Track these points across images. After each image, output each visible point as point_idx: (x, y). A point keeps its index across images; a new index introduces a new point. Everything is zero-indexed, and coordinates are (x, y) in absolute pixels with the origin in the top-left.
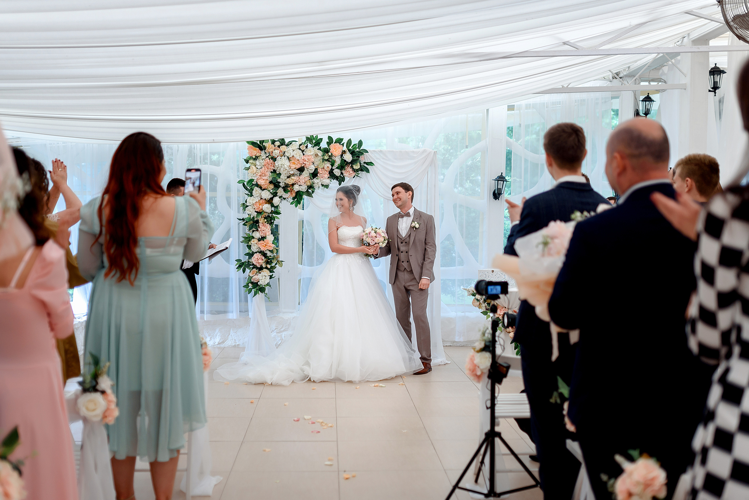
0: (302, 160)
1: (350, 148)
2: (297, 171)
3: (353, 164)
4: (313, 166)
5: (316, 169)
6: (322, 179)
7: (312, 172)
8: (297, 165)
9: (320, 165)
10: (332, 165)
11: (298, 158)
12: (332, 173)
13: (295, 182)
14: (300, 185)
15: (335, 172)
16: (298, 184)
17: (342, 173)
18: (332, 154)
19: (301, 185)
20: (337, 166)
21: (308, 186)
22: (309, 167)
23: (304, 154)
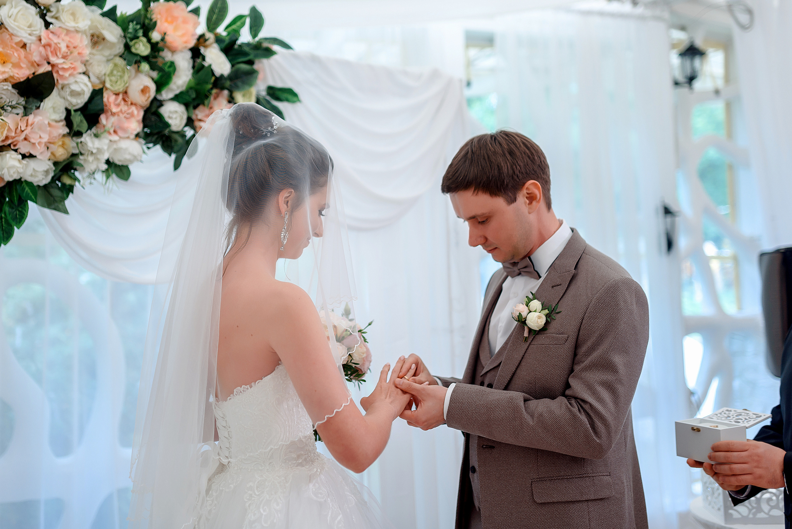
0: (42, 49)
1: (221, 30)
2: (14, 91)
3: (237, 88)
4: (85, 78)
5: (97, 94)
6: (115, 138)
7: (80, 102)
8: (17, 65)
9: (113, 79)
10: (160, 85)
11: (24, 36)
12: (153, 118)
13: (7, 138)
14: (24, 156)
15: (170, 112)
16: (16, 151)
17: (190, 122)
18: (163, 39)
19: (31, 156)
20: (178, 87)
21: (56, 164)
22: (71, 80)
23: (47, 25)
